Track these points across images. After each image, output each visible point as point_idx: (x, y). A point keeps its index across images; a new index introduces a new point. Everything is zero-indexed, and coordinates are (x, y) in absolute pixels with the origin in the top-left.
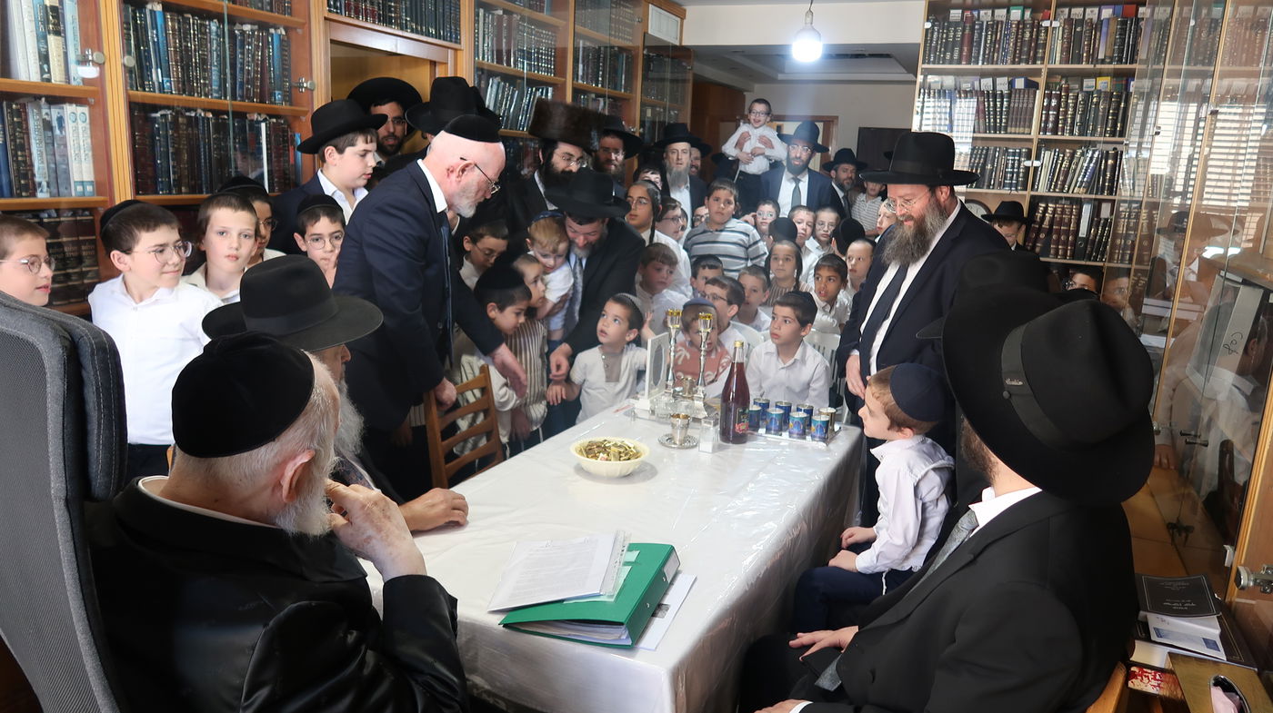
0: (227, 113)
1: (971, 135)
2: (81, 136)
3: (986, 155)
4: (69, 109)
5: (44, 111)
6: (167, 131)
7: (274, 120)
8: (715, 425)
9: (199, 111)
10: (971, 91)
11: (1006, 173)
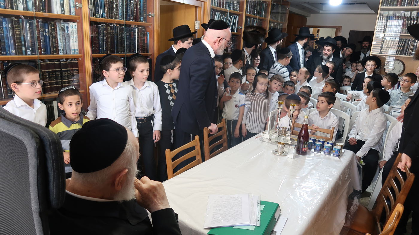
0: (124, 25)
1: (399, 34)
2: (74, 33)
3: (405, 42)
4: (70, 24)
5: (62, 24)
6: (103, 32)
7: (140, 28)
8: (295, 148)
9: (115, 24)
10: (401, 17)
11: (413, 49)
